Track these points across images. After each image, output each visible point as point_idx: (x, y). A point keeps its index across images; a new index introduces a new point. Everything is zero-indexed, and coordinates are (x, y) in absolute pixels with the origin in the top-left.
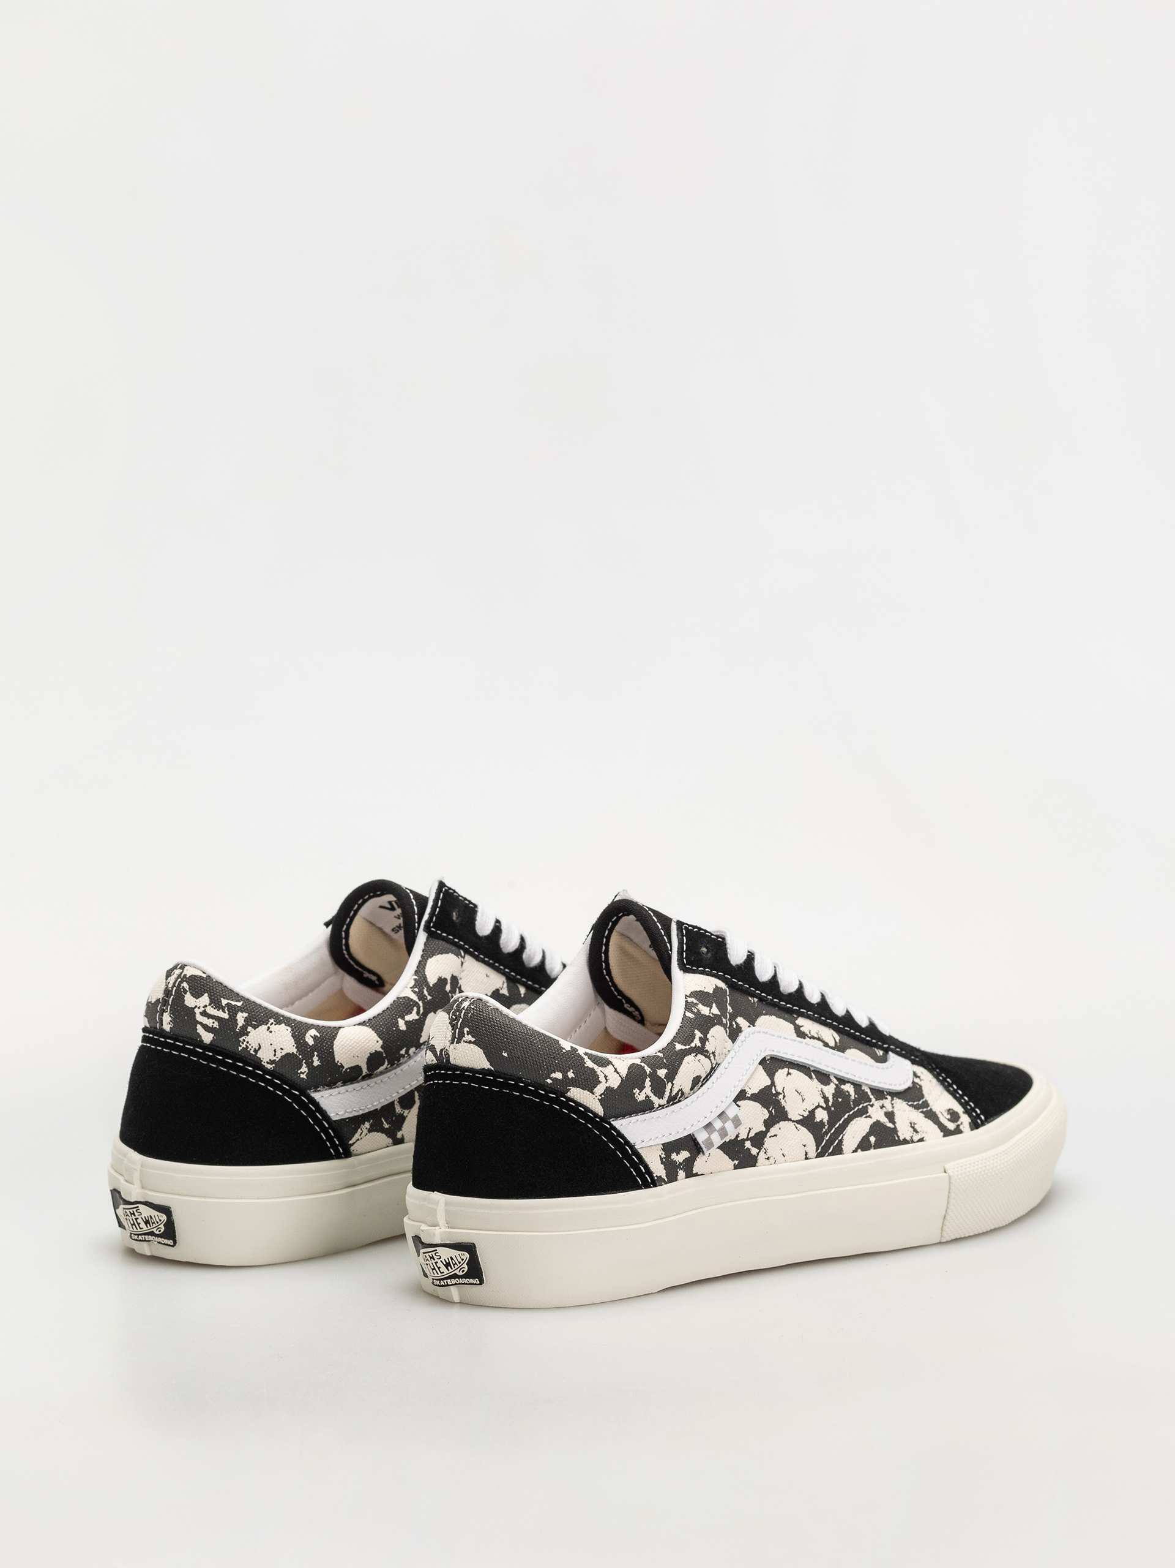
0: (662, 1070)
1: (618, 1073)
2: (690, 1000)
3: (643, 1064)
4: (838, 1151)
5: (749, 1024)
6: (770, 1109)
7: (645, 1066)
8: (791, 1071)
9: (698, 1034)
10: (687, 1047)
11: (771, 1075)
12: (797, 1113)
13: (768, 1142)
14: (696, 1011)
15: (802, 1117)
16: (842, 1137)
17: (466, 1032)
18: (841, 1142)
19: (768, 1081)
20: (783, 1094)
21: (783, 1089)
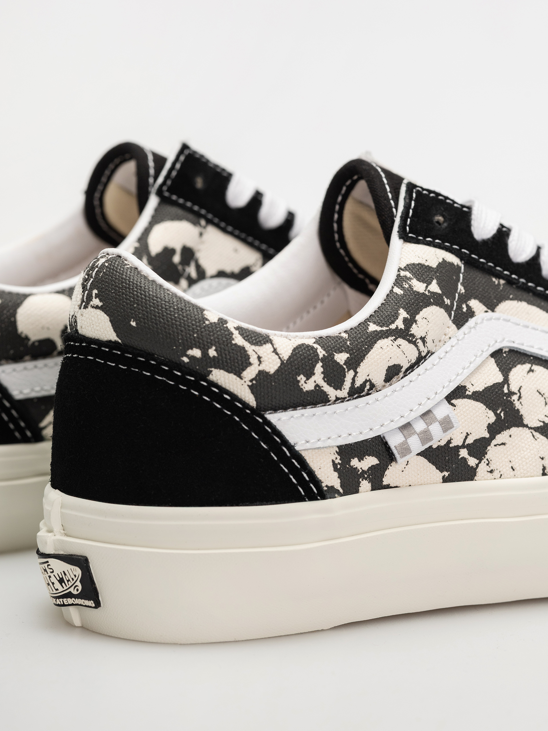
0: (343, 354)
1: (277, 354)
2: (403, 273)
3: (316, 346)
5: (486, 309)
6: (498, 412)
7: (319, 347)
8: (535, 367)
9: (403, 314)
10: (384, 328)
11: (505, 370)
12: (537, 418)
13: (492, 452)
14: (407, 286)
15: (542, 424)
17: (94, 295)
19: (499, 378)
20: (518, 394)
21: (520, 389)
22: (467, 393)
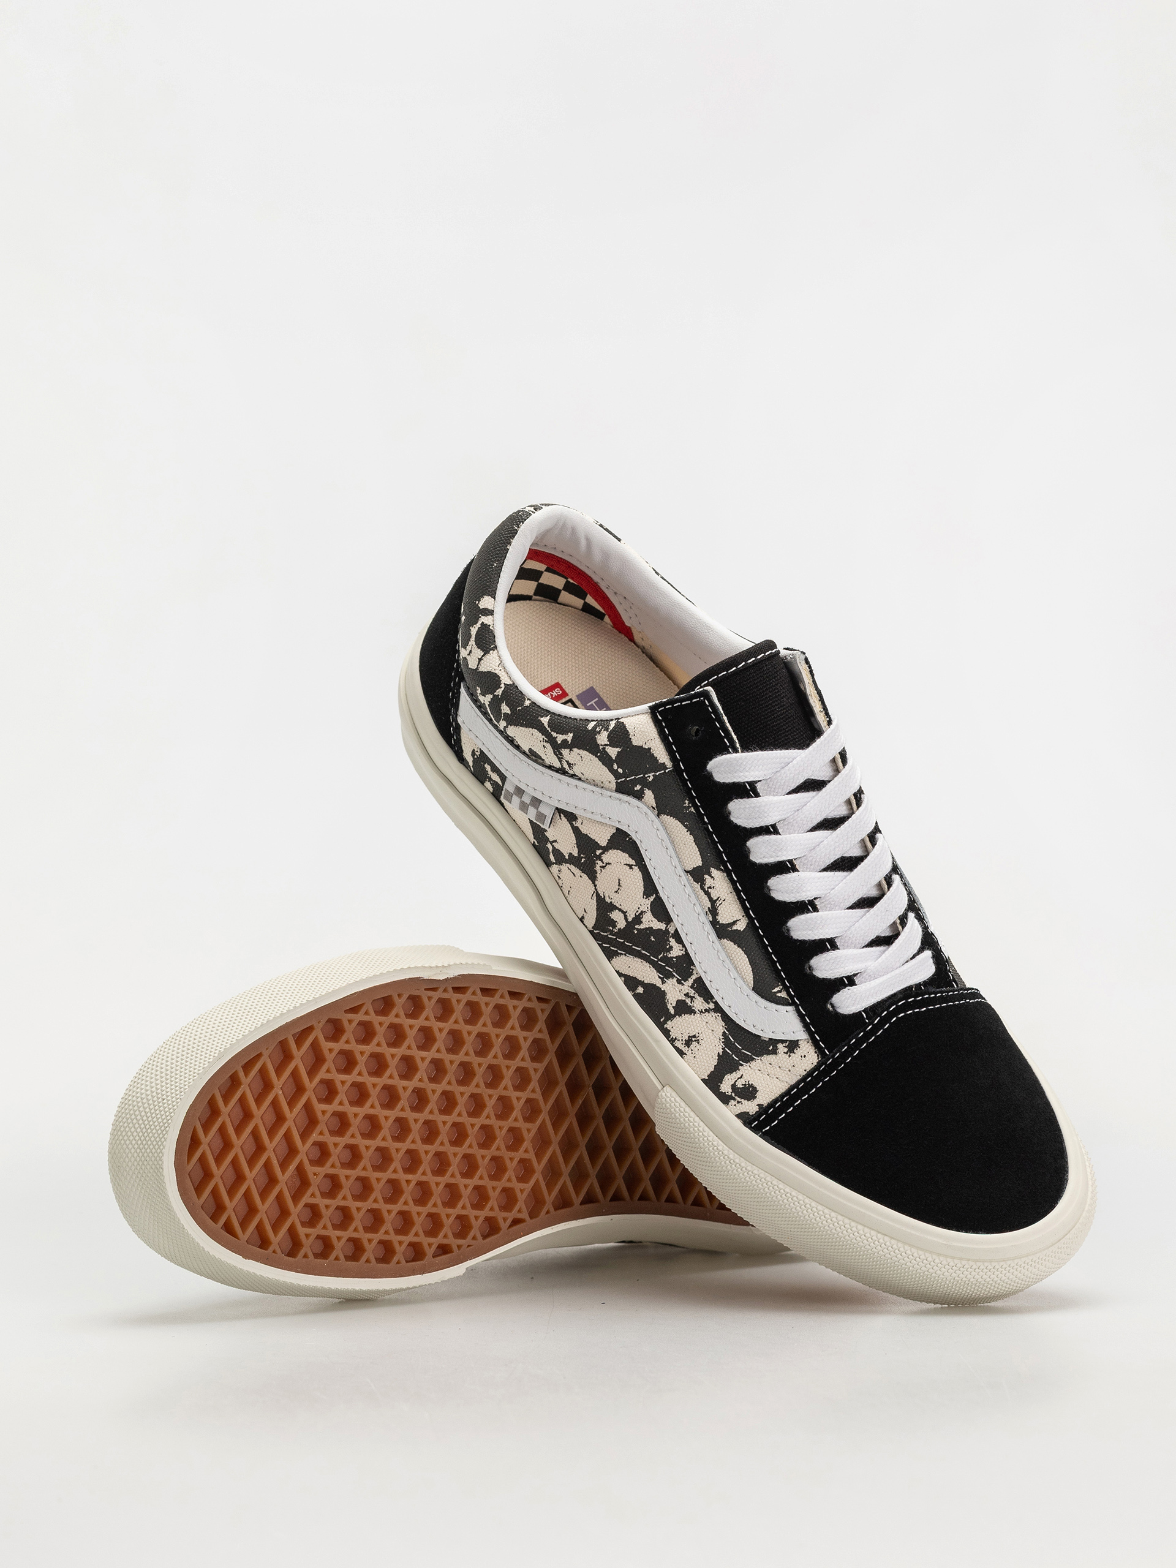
0: (508, 709)
1: (479, 662)
3: (502, 686)
4: (610, 955)
5: (654, 806)
6: (582, 856)
7: (503, 689)
9: (569, 737)
10: (549, 729)
11: (612, 845)
14: (598, 730)
16: (622, 954)
18: (617, 954)
19: (603, 843)
20: (604, 865)
21: (609, 864)
22: (574, 823)
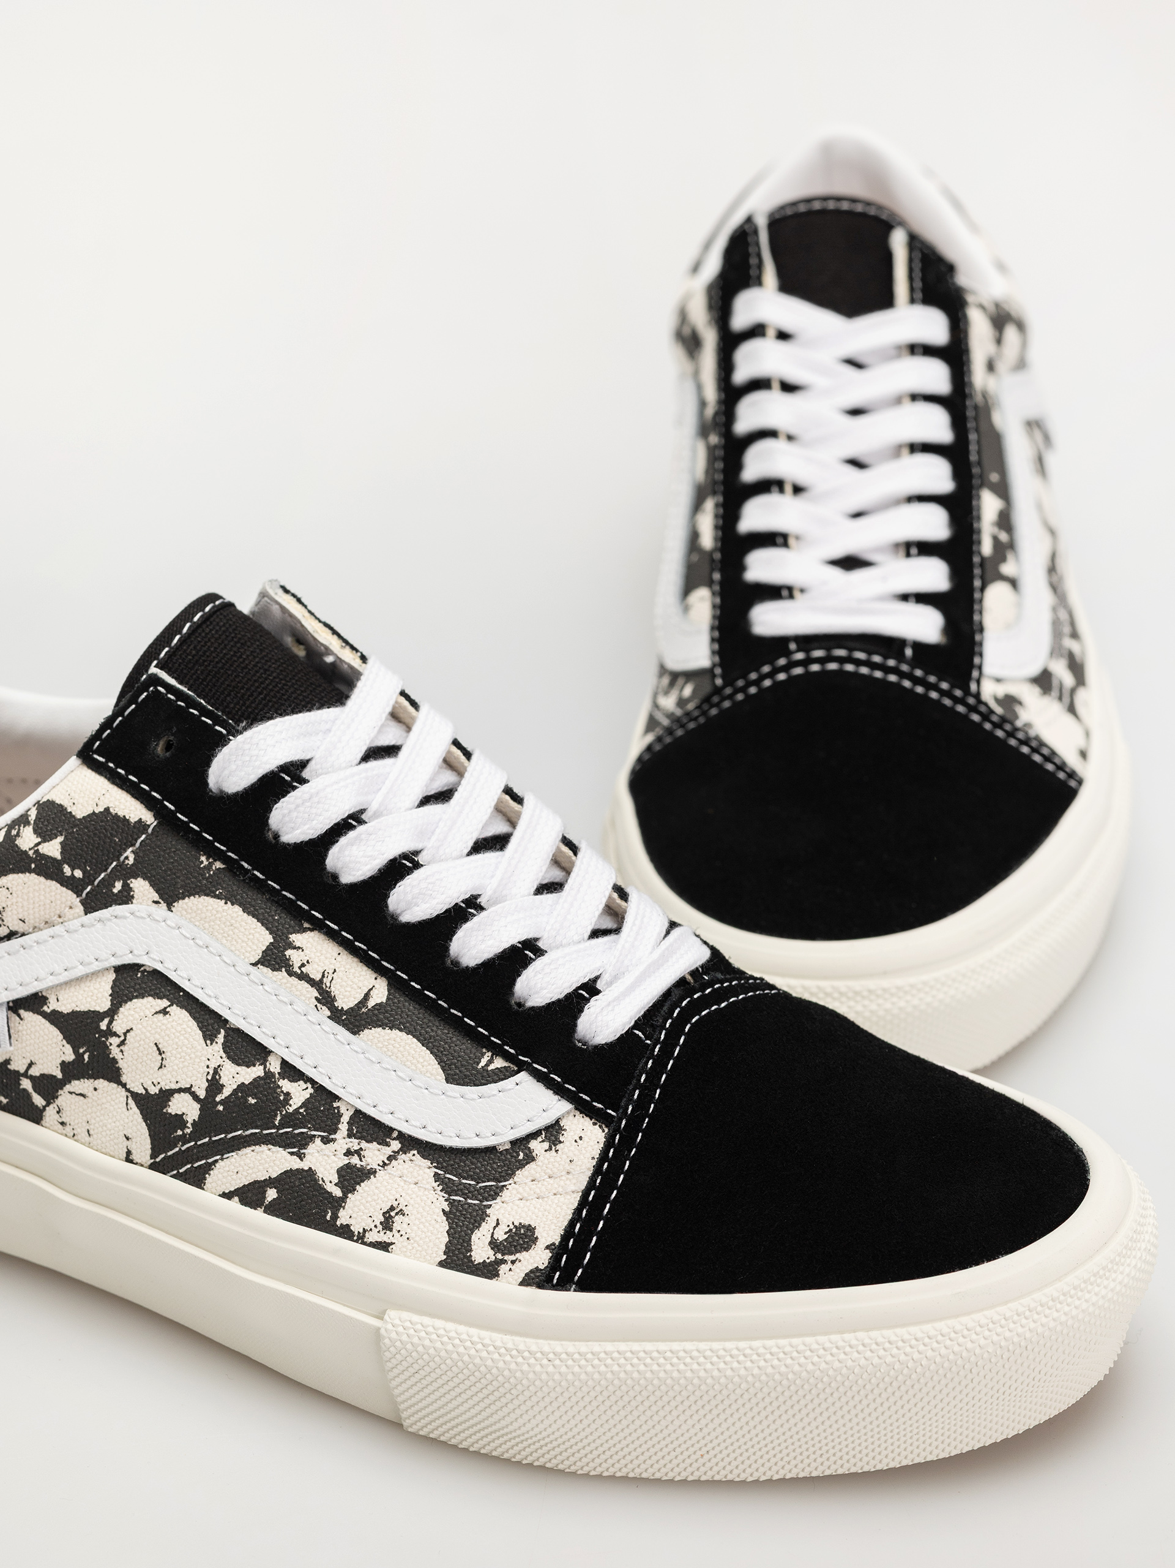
2: (30, 812)
4: (197, 1179)
5: (156, 897)
6: (81, 1051)
8: (175, 1010)
11: (121, 995)
12: (142, 1081)
13: (64, 1098)
14: (14, 833)
15: (144, 1092)
16: (216, 1161)
18: (208, 1168)
19: (103, 1004)
20: (122, 1038)
21: (128, 1031)
22: (45, 1008)
